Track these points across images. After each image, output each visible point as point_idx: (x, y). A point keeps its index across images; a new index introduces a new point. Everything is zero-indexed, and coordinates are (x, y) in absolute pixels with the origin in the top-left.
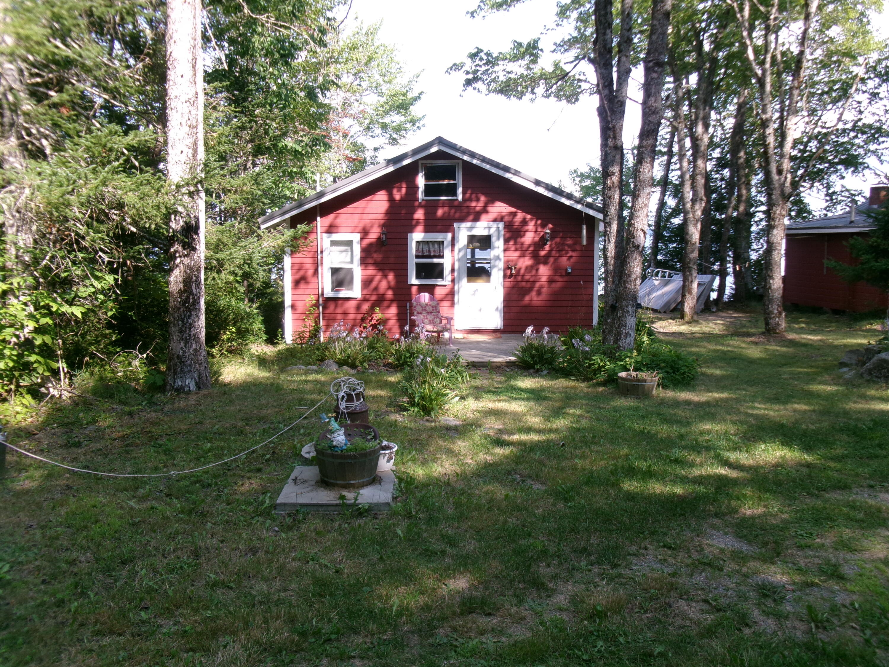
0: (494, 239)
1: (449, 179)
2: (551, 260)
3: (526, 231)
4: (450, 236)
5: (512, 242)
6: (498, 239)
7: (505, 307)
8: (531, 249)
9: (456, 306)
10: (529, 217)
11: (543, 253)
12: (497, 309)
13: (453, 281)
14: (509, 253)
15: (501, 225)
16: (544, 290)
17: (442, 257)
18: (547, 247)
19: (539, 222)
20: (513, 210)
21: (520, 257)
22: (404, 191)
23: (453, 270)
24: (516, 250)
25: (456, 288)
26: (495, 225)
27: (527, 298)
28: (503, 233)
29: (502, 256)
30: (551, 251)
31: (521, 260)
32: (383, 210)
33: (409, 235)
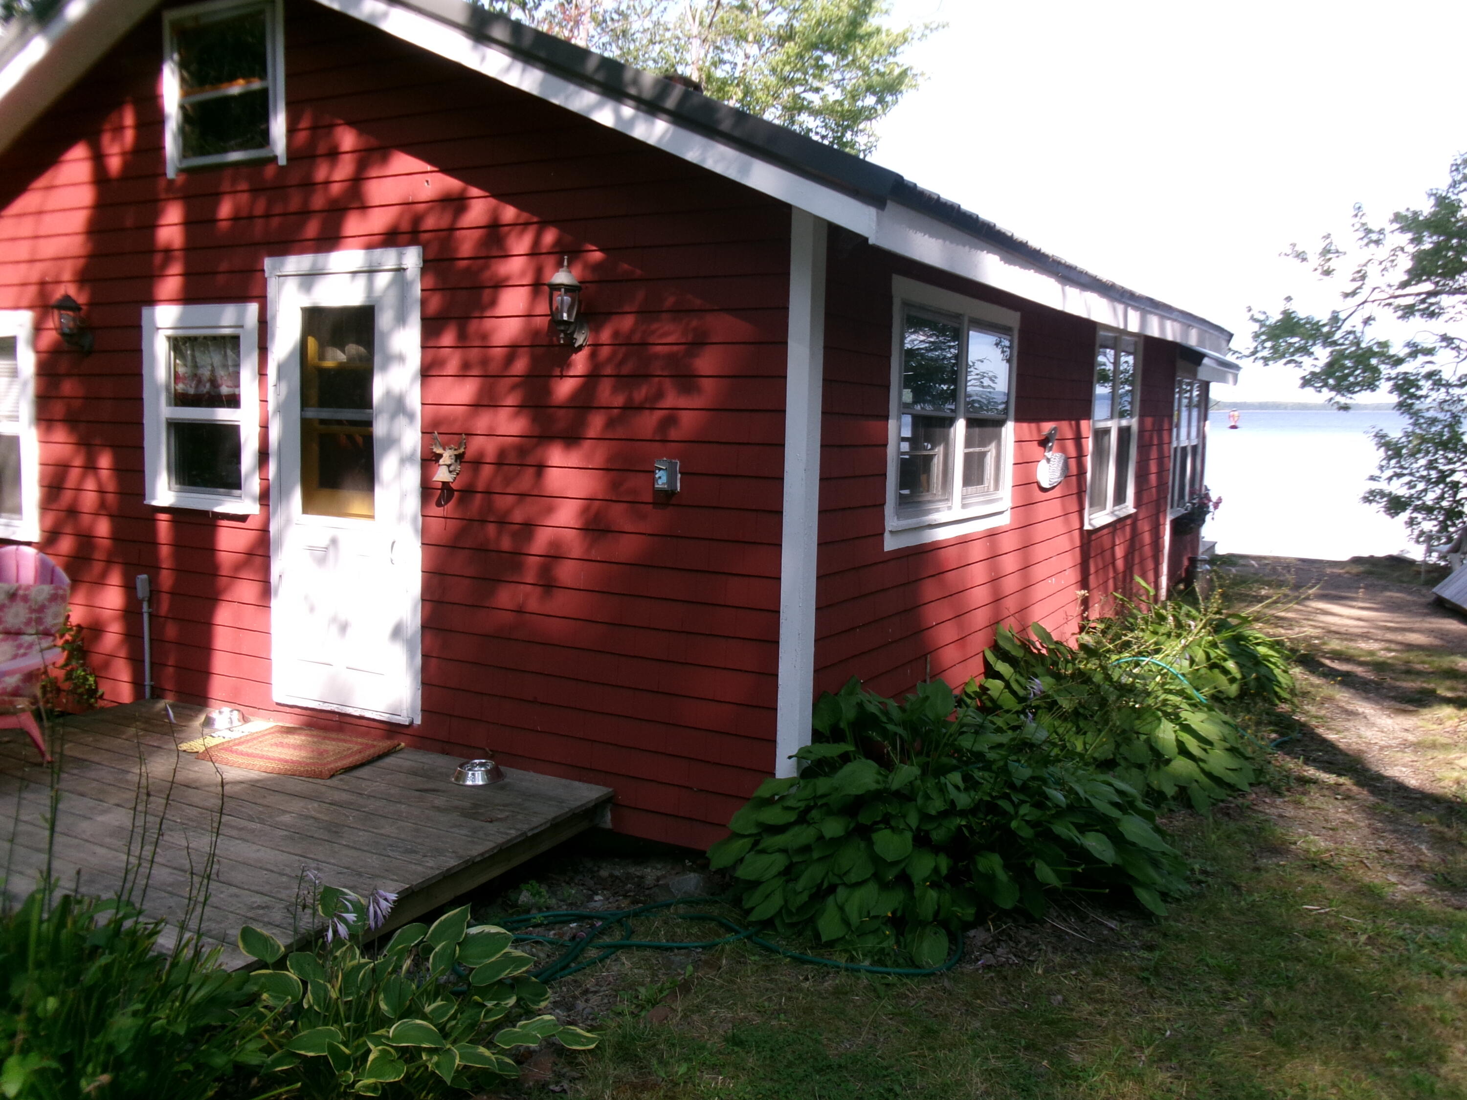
0: (384, 320)
1: (248, 75)
2: (596, 423)
3: (500, 284)
4: (253, 308)
5: (448, 338)
6: (401, 319)
7: (427, 626)
8: (520, 366)
9: (274, 603)
10: (509, 213)
11: (565, 388)
12: (397, 632)
13: (264, 497)
14: (438, 385)
15: (412, 258)
16: (566, 572)
17: (233, 401)
18: (580, 363)
19: (549, 237)
20: (452, 184)
21: (477, 406)
22: (129, 136)
23: (263, 455)
24: (463, 373)
25: (273, 528)
26: (389, 257)
27: (505, 597)
28: (417, 291)
29: (414, 400)
30: (592, 377)
31: (482, 422)
32: (78, 220)
33: (145, 311)
